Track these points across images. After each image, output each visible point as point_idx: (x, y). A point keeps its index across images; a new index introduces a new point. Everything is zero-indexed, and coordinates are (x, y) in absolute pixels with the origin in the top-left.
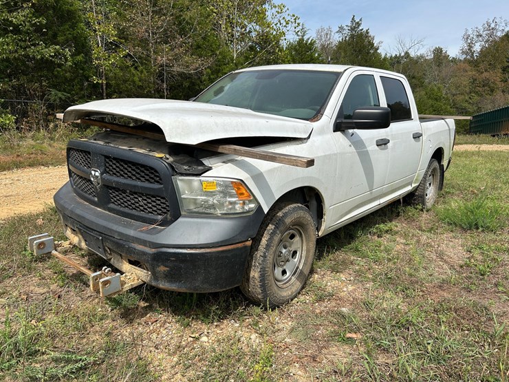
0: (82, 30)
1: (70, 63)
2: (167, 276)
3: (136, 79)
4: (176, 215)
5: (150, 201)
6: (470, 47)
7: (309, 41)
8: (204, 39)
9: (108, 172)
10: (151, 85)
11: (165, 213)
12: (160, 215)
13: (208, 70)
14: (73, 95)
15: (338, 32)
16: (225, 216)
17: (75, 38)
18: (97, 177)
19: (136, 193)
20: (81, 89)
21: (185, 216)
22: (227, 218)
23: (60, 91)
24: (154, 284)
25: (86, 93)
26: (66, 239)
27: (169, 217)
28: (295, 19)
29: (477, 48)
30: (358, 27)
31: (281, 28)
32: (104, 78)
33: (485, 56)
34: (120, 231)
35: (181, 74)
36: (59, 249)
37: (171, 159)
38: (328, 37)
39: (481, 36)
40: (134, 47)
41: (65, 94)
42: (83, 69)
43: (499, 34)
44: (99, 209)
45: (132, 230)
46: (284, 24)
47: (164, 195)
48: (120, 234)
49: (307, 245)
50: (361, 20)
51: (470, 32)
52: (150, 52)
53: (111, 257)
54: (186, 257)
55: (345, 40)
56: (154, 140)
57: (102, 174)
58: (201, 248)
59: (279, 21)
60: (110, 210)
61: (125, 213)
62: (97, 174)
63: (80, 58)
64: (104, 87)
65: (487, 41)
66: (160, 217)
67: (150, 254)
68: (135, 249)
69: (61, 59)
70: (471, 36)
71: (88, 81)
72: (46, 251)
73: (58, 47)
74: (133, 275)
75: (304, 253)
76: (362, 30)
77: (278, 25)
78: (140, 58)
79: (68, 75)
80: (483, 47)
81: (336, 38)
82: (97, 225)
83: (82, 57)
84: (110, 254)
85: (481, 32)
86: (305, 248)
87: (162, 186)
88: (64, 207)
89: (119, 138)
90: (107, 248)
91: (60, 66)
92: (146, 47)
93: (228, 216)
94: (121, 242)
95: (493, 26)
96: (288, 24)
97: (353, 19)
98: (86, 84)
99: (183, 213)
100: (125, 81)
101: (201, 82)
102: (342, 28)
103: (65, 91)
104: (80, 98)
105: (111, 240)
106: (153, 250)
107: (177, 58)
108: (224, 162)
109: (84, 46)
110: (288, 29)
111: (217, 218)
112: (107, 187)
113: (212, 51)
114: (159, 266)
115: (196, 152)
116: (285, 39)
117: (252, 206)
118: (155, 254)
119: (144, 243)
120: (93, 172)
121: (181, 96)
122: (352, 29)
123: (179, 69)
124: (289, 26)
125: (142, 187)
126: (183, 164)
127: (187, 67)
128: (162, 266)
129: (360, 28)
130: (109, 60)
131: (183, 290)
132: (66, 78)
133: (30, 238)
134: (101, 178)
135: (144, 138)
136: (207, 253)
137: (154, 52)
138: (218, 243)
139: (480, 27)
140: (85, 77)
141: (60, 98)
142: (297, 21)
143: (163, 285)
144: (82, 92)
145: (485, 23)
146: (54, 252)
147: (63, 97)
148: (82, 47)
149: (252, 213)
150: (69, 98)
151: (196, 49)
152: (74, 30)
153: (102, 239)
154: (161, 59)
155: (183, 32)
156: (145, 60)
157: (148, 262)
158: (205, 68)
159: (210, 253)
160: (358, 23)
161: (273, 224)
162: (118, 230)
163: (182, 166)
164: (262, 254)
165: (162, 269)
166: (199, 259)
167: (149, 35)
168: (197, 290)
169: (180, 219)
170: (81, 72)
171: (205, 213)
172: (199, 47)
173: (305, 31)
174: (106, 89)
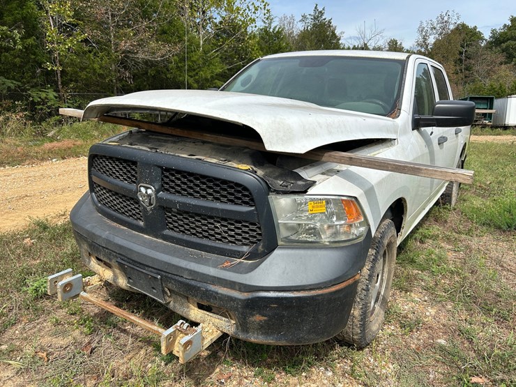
0: (33, 9)
1: (20, 47)
2: (262, 326)
3: (96, 66)
4: (271, 246)
5: (232, 227)
6: (425, 39)
7: (277, 29)
8: (170, 23)
9: (167, 190)
10: (113, 73)
11: (253, 243)
12: (246, 245)
13: (175, 57)
14: (24, 83)
15: (300, 21)
16: (334, 245)
17: (24, 19)
18: (149, 196)
19: (211, 217)
20: (33, 77)
21: (283, 247)
22: (336, 248)
23: (8, 79)
24: (241, 336)
25: (39, 81)
26: (92, 274)
27: (260, 248)
28: (265, 5)
29: (431, 40)
30: (321, 17)
31: (249, 14)
32: (58, 64)
33: (439, 48)
34: (192, 268)
35: (146, 62)
36: (88, 288)
37: (260, 172)
38: (291, 25)
39: (435, 29)
40: (92, 30)
41: (15, 82)
42: (34, 54)
43: (452, 27)
44: (146, 236)
45: (210, 267)
46: (253, 10)
47: (256, 220)
48: (191, 272)
49: (390, 266)
50: (323, 9)
51: (425, 25)
52: (111, 37)
53: (170, 299)
54: (292, 302)
55: (307, 30)
56: (221, 145)
57: (157, 192)
58: (311, 289)
59: (248, 7)
60: (165, 238)
61: (193, 242)
62: (149, 191)
63: (30, 41)
64: (59, 75)
65: (440, 34)
66: (245, 249)
67: (240, 300)
68: (217, 293)
69: (9, 42)
70: (426, 28)
71: (40, 67)
72: (73, 293)
73: (5, 28)
74: (212, 326)
75: (386, 275)
76: (325, 19)
77: (247, 11)
78: (98, 43)
79: (17, 60)
80: (437, 40)
81: (299, 27)
82: (153, 259)
83: (34, 40)
84: (170, 297)
85: (435, 25)
86: (386, 270)
87: (253, 208)
88: (94, 234)
89: (166, 141)
90: (166, 289)
91: (8, 49)
92: (105, 31)
93: (337, 245)
94: (193, 283)
95: (446, 19)
96: (257, 10)
97: (316, 8)
98: (39, 71)
99: (280, 243)
100: (82, 69)
101: (168, 70)
102: (304, 17)
103: (14, 78)
104: (32, 87)
105: (175, 280)
106: (246, 294)
107: (141, 44)
108: (323, 174)
109: (35, 27)
110: (257, 15)
111: (325, 247)
112: (164, 207)
113: (179, 37)
114: (253, 315)
115: (278, 159)
116: (256, 27)
117: (362, 229)
118: (249, 299)
119: (232, 285)
120: (143, 190)
121: (145, 86)
122: (315, 18)
123: (143, 56)
124: (258, 12)
125: (223, 210)
126: (276, 178)
127: (154, 53)
128: (258, 315)
129: (323, 17)
130: (65, 44)
131: (283, 343)
132: (15, 65)
133: (50, 278)
134: (156, 197)
135: (204, 142)
136: (318, 296)
137: (114, 36)
138: (331, 281)
139: (435, 20)
140: (38, 63)
141: (9, 87)
142: (267, 7)
143: (255, 338)
144: (35, 80)
145: (439, 15)
146: (83, 294)
147: (13, 86)
148: (32, 28)
149: (362, 238)
150: (19, 87)
151: (161, 35)
152: (23, 9)
153: (161, 279)
154: (124, 45)
155: (146, 15)
156: (103, 46)
157: (236, 309)
158: (173, 56)
159: (322, 295)
160: (321, 12)
161: (373, 248)
162: (188, 267)
163: (276, 181)
164: (365, 287)
165: (258, 318)
166: (308, 304)
167: (108, 18)
168: (301, 342)
169: (276, 252)
170: (33, 57)
171: (307, 241)
172: (164, 32)
173: (272, 19)
174: (61, 77)
